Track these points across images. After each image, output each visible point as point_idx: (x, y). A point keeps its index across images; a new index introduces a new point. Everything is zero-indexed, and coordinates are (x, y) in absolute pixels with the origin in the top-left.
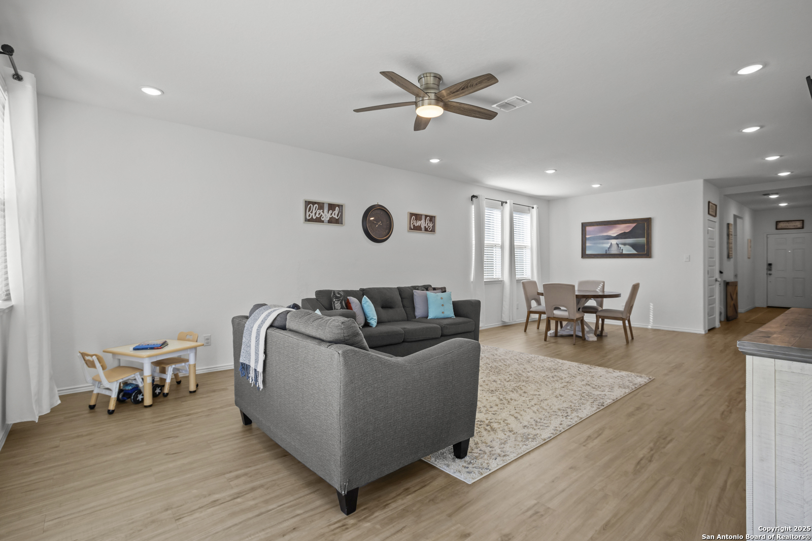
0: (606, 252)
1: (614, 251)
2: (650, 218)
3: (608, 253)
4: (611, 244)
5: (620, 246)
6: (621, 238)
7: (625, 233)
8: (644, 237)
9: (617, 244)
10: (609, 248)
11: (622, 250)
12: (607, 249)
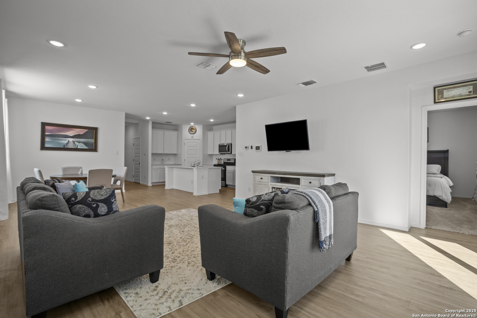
0: (64, 147)
1: (71, 146)
2: (97, 128)
3: (65, 147)
4: (69, 141)
5: (76, 143)
6: (77, 138)
7: (79, 135)
8: (93, 139)
9: (73, 141)
10: (66, 144)
11: (77, 146)
12: (65, 144)
